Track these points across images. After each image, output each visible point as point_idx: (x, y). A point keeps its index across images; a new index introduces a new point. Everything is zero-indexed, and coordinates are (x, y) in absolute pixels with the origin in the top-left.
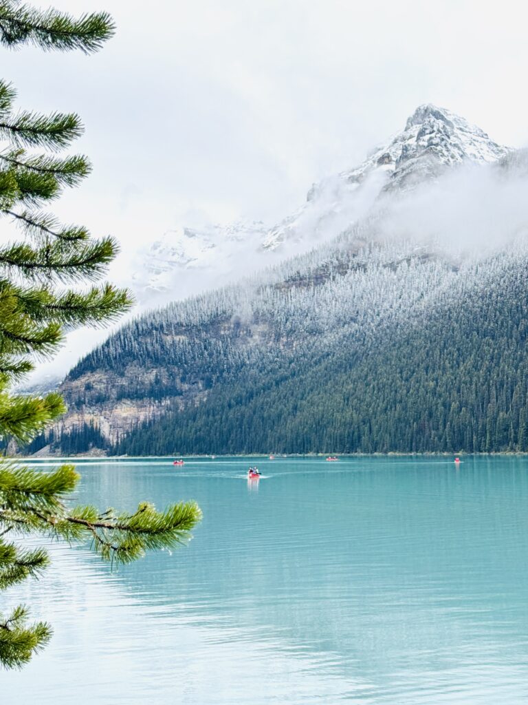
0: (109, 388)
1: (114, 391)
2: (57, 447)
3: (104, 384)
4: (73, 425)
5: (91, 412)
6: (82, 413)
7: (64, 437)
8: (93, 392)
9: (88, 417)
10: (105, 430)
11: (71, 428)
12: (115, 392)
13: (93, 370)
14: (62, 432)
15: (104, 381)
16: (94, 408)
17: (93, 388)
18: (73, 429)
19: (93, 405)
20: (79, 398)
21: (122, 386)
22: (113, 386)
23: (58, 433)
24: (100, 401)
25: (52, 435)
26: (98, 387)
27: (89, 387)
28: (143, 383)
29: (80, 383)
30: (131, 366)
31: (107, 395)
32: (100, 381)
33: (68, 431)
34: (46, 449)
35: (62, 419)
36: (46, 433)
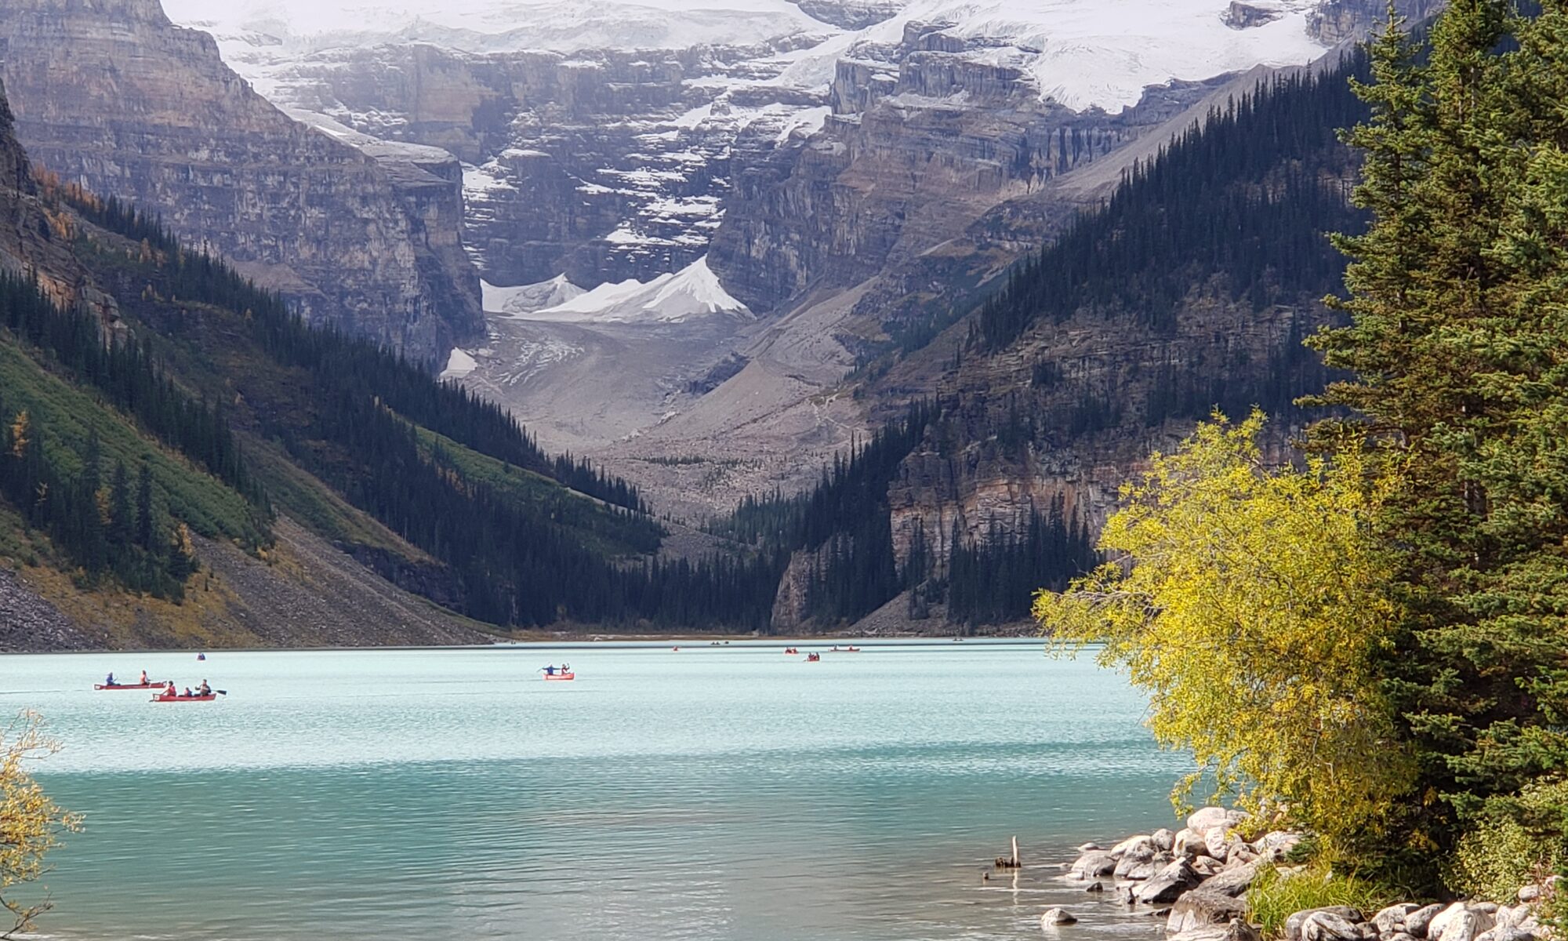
0: (1120, 381)
1: (1138, 392)
2: (935, 594)
3: (1103, 364)
4: (993, 518)
5: (1055, 468)
6: (1025, 476)
7: (961, 558)
8: (1062, 395)
9: (1043, 489)
11: (984, 528)
12: (1139, 397)
13: (1063, 311)
14: (955, 542)
15: (1102, 352)
16: (1067, 454)
17: (1061, 379)
18: (991, 533)
19: (1056, 444)
20: (1015, 417)
21: (1167, 369)
22: (1135, 371)
23: (941, 547)
24: (1089, 427)
25: (919, 553)
26: (1078, 374)
27: (1046, 375)
28: (1242, 358)
29: (1016, 361)
30: (1200, 295)
31: (1113, 407)
32: (1088, 356)
33: (975, 540)
34: (899, 604)
35: (956, 497)
36: (901, 546)
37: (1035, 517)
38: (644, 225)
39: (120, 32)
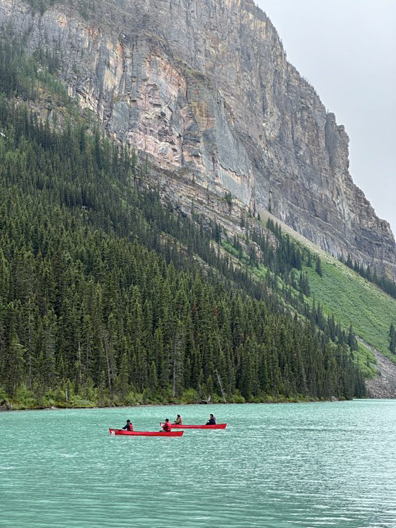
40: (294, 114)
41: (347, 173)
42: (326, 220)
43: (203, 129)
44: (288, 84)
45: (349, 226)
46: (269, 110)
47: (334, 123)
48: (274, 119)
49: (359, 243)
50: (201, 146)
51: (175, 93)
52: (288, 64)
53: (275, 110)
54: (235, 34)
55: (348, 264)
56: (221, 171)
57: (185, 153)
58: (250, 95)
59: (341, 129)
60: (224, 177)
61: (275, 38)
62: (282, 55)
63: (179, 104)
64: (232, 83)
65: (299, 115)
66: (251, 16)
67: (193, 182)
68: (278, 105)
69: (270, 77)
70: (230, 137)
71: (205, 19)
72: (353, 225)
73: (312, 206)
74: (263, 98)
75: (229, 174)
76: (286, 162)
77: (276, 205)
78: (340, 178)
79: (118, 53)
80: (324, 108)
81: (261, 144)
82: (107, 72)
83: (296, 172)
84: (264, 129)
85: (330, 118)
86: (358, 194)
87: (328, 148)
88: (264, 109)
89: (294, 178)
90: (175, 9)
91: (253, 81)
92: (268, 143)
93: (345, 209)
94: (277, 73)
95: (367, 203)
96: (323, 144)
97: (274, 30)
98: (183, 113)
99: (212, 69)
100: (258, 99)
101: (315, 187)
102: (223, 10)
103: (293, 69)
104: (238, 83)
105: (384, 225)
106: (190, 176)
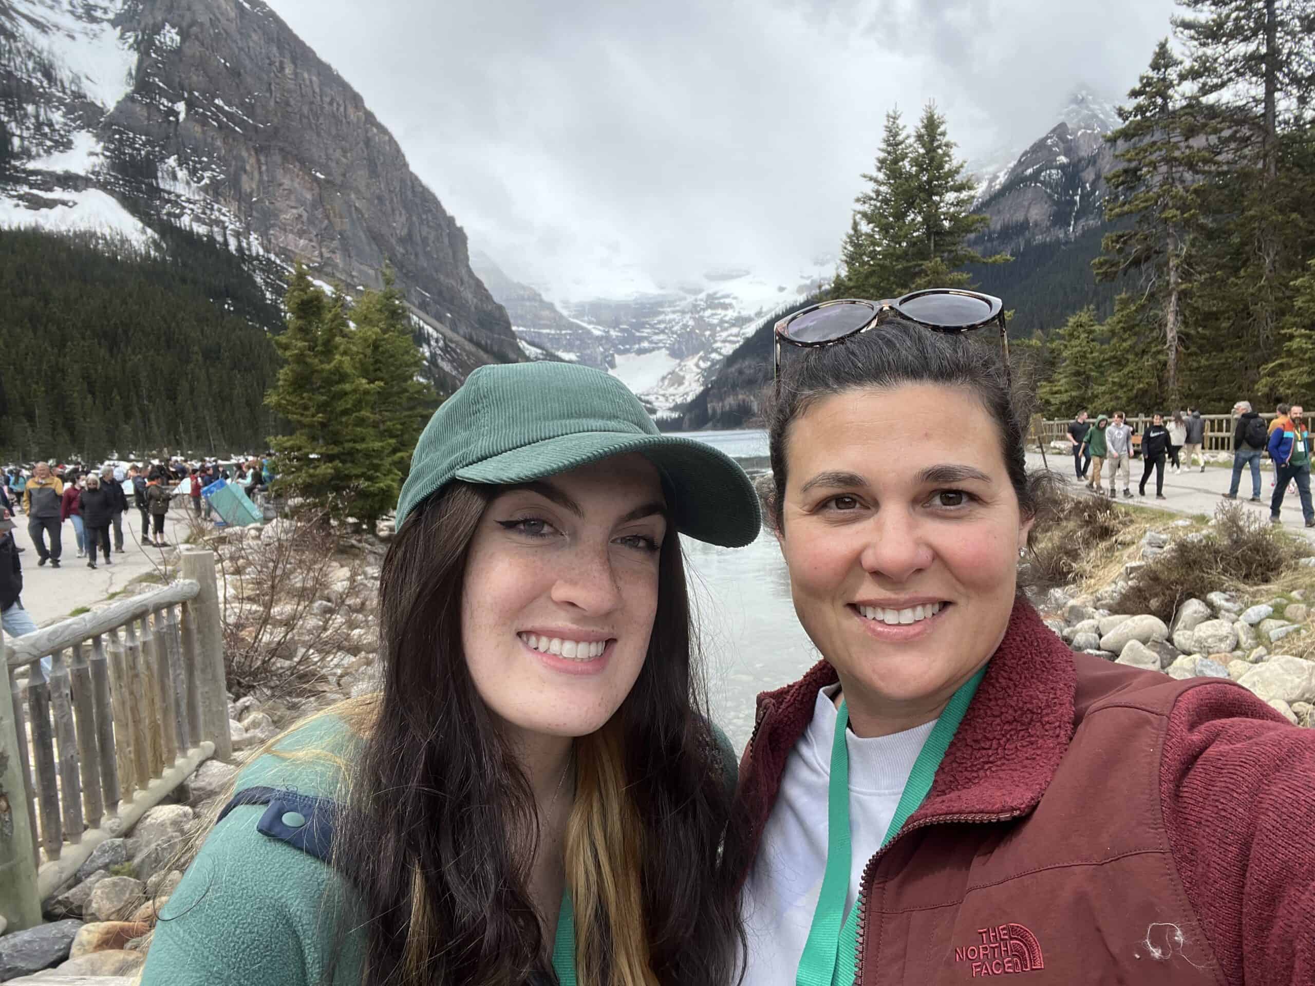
0: (757, 372)
1: (761, 375)
2: (718, 421)
3: (753, 369)
4: (730, 404)
5: (743, 393)
6: (737, 395)
7: (723, 413)
8: (744, 376)
9: (740, 397)
10: (755, 407)
13: (744, 358)
15: (753, 366)
16: (745, 389)
17: (744, 372)
18: (730, 407)
19: (742, 388)
20: (734, 382)
22: (759, 370)
23: (719, 411)
24: (751, 383)
25: (714, 410)
26: (747, 371)
27: (741, 372)
29: (732, 370)
31: (755, 378)
32: (750, 367)
33: (727, 408)
34: (710, 424)
35: (722, 399)
36: (710, 411)
37: (739, 405)
38: (651, 342)
39: (533, 303)
40: (420, 217)
41: (468, 266)
42: (452, 304)
43: (338, 229)
44: (413, 191)
45: (473, 309)
46: (397, 213)
47: (454, 224)
48: (403, 219)
49: (482, 324)
50: (335, 244)
51: (309, 196)
52: (411, 173)
53: (403, 212)
54: (362, 145)
55: (471, 340)
56: (356, 264)
57: (324, 250)
58: (380, 199)
59: (460, 230)
60: (360, 271)
61: (398, 150)
62: (406, 165)
63: (314, 206)
64: (363, 189)
65: (424, 217)
66: (375, 130)
67: (333, 275)
68: (405, 207)
69: (397, 184)
70: (363, 237)
71: (334, 132)
72: (476, 308)
73: (440, 293)
74: (392, 201)
75: (365, 268)
76: (416, 255)
77: (409, 291)
78: (463, 271)
79: (252, 160)
80: (443, 212)
81: (393, 241)
82: (244, 178)
83: (425, 265)
84: (394, 228)
85: (451, 221)
86: (479, 284)
87: (451, 245)
88: (393, 210)
89: (424, 269)
90: (305, 121)
91: (382, 186)
92: (401, 241)
93: (468, 295)
94: (402, 181)
95: (486, 290)
96: (446, 240)
97: (396, 143)
98: (319, 213)
99: (344, 175)
100: (387, 203)
101: (442, 278)
102: (348, 123)
103: (416, 178)
104: (368, 186)
105: (500, 308)
106: (328, 269)
